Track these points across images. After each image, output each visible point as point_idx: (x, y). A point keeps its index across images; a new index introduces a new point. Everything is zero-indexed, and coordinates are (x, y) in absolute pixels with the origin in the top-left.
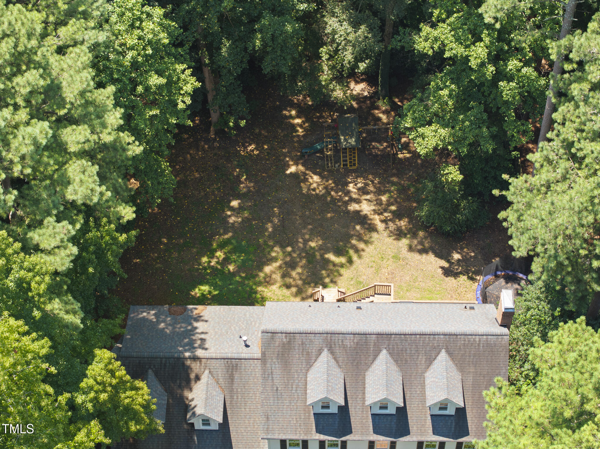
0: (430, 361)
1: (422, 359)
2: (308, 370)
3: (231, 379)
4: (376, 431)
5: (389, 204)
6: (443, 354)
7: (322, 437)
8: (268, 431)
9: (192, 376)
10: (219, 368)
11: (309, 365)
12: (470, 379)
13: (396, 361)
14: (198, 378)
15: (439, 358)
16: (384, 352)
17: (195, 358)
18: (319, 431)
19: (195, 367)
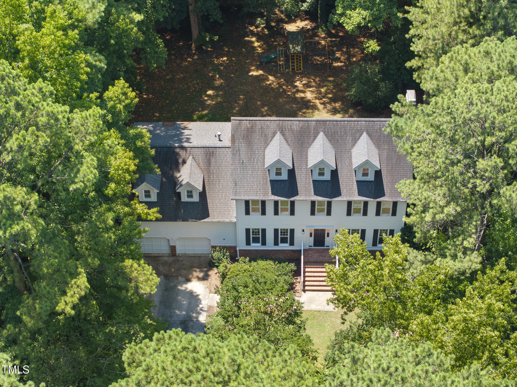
0: (355, 141)
1: (349, 138)
2: (265, 148)
3: (209, 163)
4: (316, 194)
5: (326, 93)
6: (365, 134)
7: (276, 198)
8: (236, 193)
9: (180, 161)
10: (200, 154)
11: (267, 144)
12: (385, 154)
13: (330, 141)
14: (184, 162)
15: (362, 138)
16: (322, 133)
17: (183, 148)
18: (274, 193)
19: (182, 153)
